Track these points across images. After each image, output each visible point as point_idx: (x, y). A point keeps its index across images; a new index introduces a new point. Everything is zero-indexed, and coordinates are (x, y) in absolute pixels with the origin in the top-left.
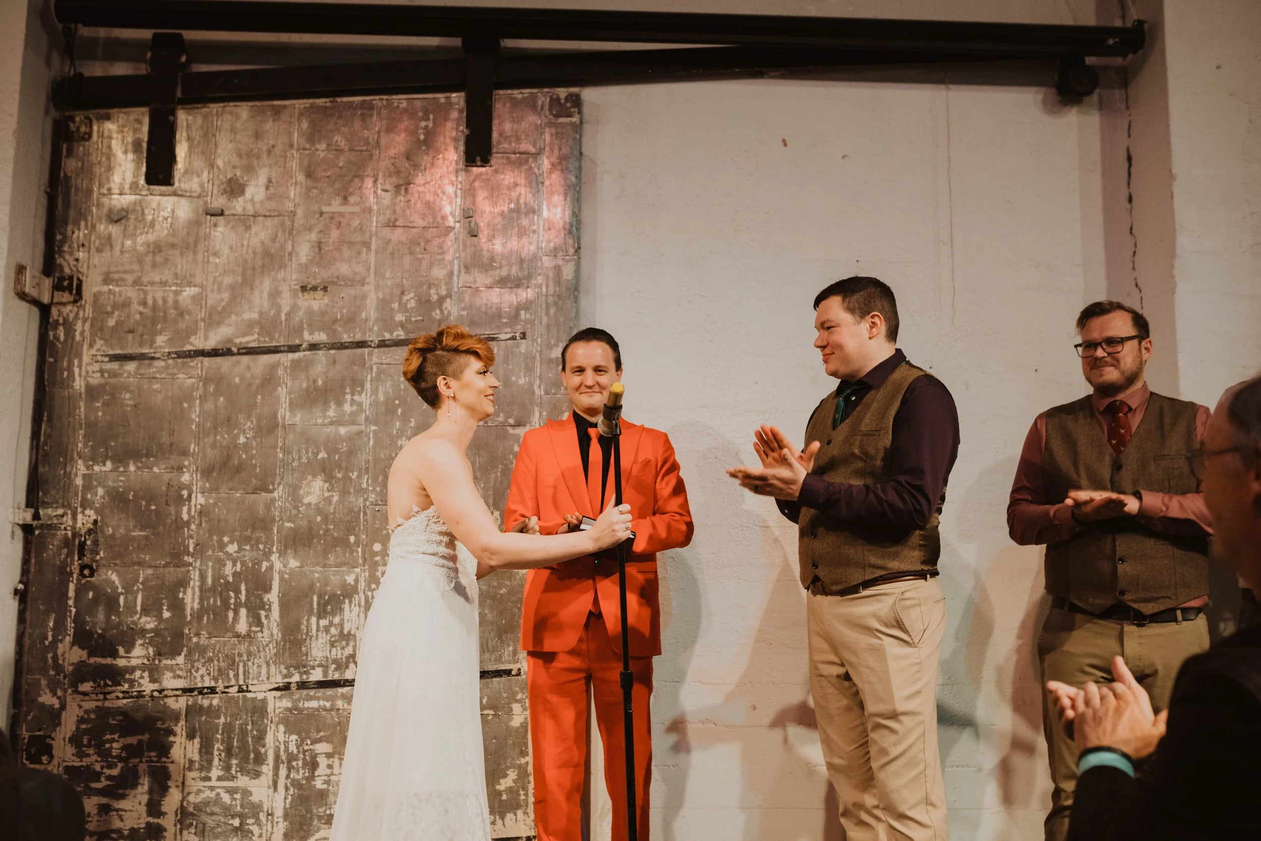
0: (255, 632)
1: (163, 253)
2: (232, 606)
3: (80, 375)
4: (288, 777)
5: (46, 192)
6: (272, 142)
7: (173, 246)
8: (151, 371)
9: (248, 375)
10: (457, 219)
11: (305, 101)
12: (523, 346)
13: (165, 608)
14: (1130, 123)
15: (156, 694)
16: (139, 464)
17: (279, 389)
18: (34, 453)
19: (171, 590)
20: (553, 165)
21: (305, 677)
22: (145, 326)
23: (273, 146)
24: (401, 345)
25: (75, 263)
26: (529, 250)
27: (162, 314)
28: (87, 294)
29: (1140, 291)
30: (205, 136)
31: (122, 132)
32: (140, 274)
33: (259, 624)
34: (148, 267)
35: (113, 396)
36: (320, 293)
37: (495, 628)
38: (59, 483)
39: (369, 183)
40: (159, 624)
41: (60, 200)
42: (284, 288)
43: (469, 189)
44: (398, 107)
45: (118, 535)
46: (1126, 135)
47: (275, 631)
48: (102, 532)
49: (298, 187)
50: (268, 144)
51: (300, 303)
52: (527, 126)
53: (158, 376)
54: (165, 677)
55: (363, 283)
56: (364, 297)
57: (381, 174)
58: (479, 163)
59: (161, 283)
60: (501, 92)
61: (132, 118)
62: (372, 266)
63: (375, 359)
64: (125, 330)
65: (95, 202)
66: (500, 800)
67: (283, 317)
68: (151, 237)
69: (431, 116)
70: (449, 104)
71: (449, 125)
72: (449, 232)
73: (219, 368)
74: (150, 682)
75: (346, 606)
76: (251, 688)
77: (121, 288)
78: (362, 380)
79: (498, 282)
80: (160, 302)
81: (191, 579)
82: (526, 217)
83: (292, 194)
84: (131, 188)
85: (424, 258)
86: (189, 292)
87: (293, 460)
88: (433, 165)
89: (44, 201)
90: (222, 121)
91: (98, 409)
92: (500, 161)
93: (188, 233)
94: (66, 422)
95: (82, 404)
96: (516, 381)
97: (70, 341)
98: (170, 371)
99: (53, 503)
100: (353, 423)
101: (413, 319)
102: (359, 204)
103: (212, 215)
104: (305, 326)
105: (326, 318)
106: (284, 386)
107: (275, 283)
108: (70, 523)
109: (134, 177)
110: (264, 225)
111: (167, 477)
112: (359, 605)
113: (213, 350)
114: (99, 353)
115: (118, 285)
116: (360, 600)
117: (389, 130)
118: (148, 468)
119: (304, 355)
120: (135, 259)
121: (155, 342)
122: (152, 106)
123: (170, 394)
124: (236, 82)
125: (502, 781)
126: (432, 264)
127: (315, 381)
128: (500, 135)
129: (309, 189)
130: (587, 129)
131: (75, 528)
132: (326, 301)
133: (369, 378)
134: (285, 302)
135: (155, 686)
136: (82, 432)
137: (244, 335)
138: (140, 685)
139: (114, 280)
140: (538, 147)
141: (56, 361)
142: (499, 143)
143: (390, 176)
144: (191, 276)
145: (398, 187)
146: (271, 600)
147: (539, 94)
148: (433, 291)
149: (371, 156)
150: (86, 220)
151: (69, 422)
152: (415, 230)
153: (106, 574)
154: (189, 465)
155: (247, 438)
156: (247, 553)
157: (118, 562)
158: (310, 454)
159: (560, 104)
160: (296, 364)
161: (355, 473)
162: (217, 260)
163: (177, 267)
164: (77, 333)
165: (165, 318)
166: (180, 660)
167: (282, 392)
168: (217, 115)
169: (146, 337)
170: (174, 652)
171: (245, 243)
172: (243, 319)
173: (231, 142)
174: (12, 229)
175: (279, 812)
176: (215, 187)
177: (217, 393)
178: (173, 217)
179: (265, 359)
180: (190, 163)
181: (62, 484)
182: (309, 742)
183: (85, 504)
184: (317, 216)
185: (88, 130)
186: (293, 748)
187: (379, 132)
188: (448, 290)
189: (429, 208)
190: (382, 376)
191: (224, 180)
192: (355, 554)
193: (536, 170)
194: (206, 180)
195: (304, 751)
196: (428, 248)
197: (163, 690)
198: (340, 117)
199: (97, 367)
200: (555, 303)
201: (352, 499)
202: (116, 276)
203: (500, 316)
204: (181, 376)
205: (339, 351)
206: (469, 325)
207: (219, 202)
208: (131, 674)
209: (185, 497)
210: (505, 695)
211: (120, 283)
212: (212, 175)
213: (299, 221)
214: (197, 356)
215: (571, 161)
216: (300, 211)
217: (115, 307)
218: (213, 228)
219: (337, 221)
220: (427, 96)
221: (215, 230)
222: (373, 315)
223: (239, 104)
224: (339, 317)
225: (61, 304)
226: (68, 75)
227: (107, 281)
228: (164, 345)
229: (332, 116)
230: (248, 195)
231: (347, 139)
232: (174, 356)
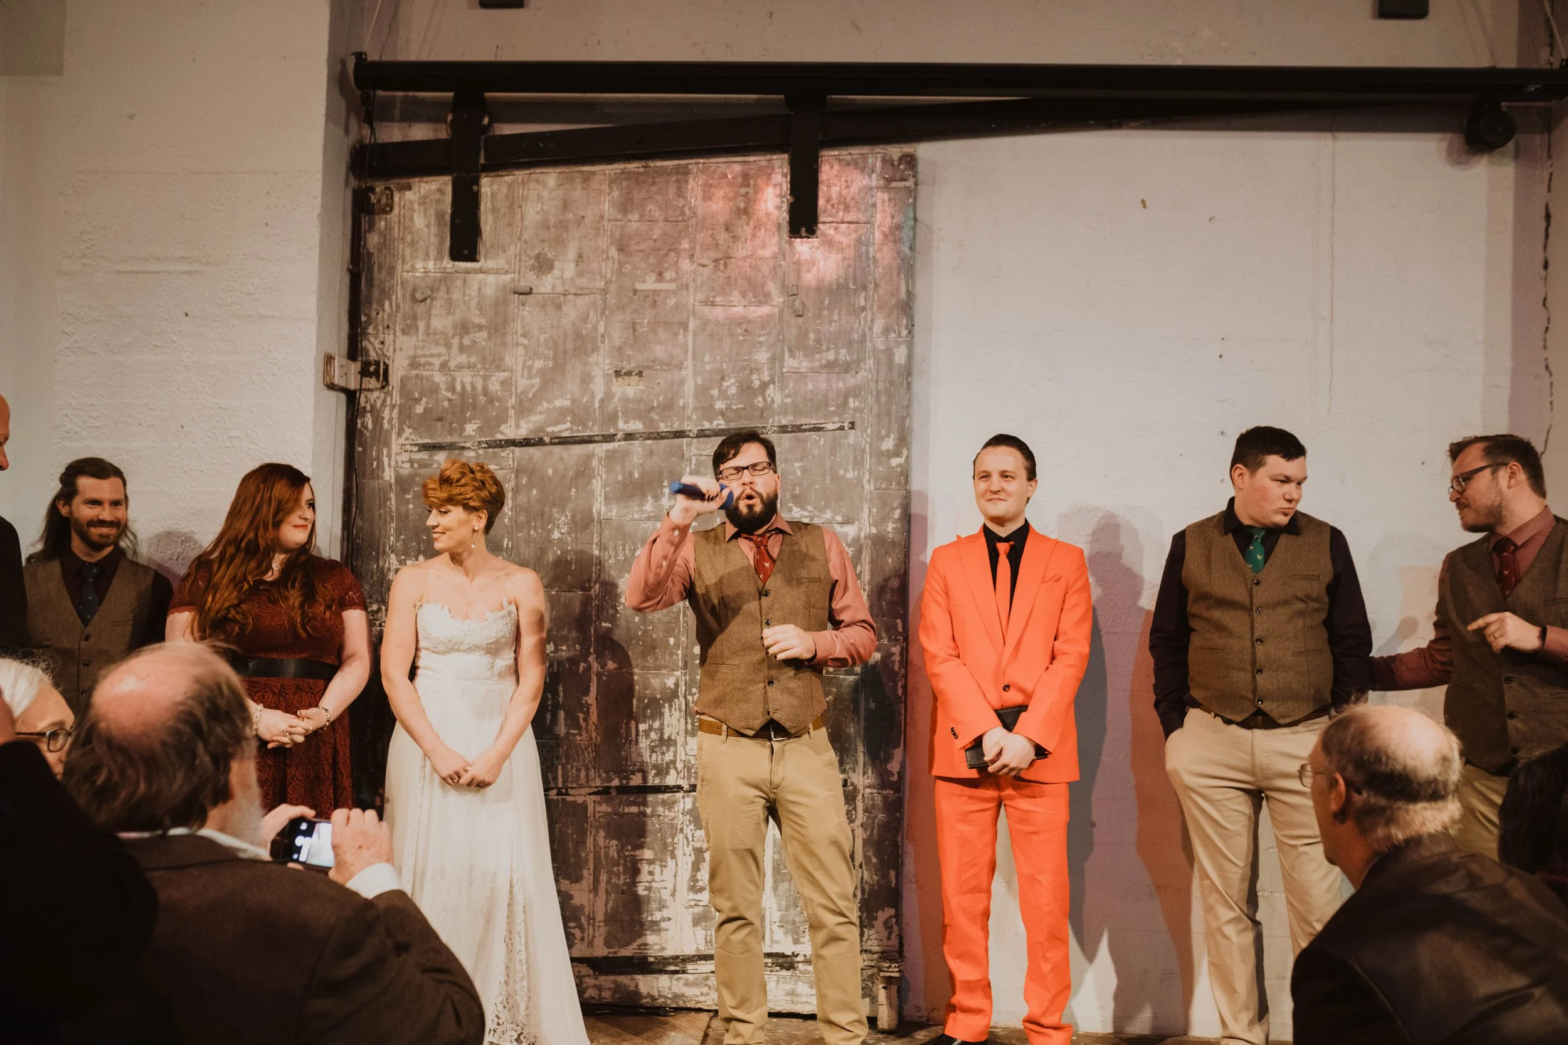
0: (575, 735)
1: (471, 336)
2: (550, 708)
3: (390, 466)
4: (608, 882)
5: (348, 270)
6: (581, 213)
7: (480, 328)
9: (561, 466)
10: (782, 297)
11: (615, 166)
12: (852, 437)
14: (1551, 174)
17: (594, 481)
18: (345, 544)
20: (884, 236)
21: (624, 782)
22: (453, 414)
23: (583, 217)
25: (381, 346)
26: (858, 332)
27: (471, 401)
28: (394, 379)
29: (1551, 375)
30: (511, 207)
31: (424, 203)
32: (447, 358)
33: (579, 727)
34: (455, 350)
36: (634, 379)
38: (372, 577)
39: (685, 255)
41: (363, 278)
42: (597, 373)
43: (793, 264)
44: (716, 171)
46: (1545, 187)
47: (594, 735)
49: (610, 263)
50: (577, 215)
51: (614, 389)
52: (857, 193)
55: (680, 367)
56: (682, 383)
57: (698, 247)
58: (804, 234)
59: (470, 366)
60: (828, 152)
61: (434, 187)
62: (690, 349)
63: (694, 451)
64: (433, 418)
65: (399, 281)
67: (597, 405)
68: (458, 318)
69: (752, 182)
70: (771, 166)
71: (771, 191)
73: (530, 459)
75: (666, 710)
76: (571, 792)
77: (428, 373)
78: (681, 472)
79: (825, 366)
80: (469, 388)
82: (855, 294)
83: (604, 270)
84: (435, 265)
85: (745, 341)
86: (498, 377)
87: (610, 557)
88: (753, 235)
89: (347, 280)
90: (528, 189)
91: (408, 501)
92: (827, 232)
93: (496, 313)
94: (377, 514)
95: (393, 496)
96: (844, 475)
97: (378, 430)
101: (734, 407)
102: (672, 281)
103: (520, 294)
104: (620, 414)
105: (642, 406)
106: (599, 478)
107: (588, 367)
109: (438, 252)
110: (575, 305)
112: (680, 710)
113: (524, 439)
114: (408, 442)
115: (425, 370)
116: (680, 705)
117: (707, 197)
119: (619, 446)
120: (442, 342)
121: (464, 430)
122: (455, 175)
124: (541, 145)
126: (754, 347)
127: (631, 474)
128: (828, 201)
129: (621, 264)
130: (923, 191)
132: (642, 387)
133: (688, 470)
134: (598, 387)
137: (556, 424)
139: (421, 365)
140: (869, 213)
141: (364, 450)
142: (826, 210)
143: (709, 250)
144: (502, 359)
145: (717, 261)
146: (589, 702)
147: (870, 155)
148: (755, 377)
149: (687, 228)
150: (391, 300)
151: (380, 514)
155: (562, 534)
156: (564, 653)
158: (627, 552)
159: (893, 165)
160: (610, 455)
162: (527, 343)
163: (484, 350)
164: (385, 421)
165: (474, 406)
167: (597, 485)
168: (523, 182)
169: (455, 425)
171: (556, 324)
172: (555, 407)
173: (538, 213)
174: (320, 317)
175: (600, 916)
176: (523, 263)
177: (530, 486)
178: (480, 297)
179: (578, 449)
180: (496, 236)
181: (375, 578)
182: (629, 848)
184: (631, 294)
185: (389, 201)
186: (613, 853)
187: (695, 200)
188: (770, 375)
189: (750, 285)
190: (702, 469)
191: (532, 255)
192: (675, 657)
193: (866, 241)
194: (513, 256)
195: (626, 857)
196: (750, 329)
198: (654, 183)
199: (405, 457)
200: (887, 390)
202: (423, 360)
203: (827, 404)
205: (655, 441)
206: (794, 415)
207: (529, 279)
211: (426, 368)
212: (518, 248)
213: (612, 300)
214: (508, 446)
215: (905, 230)
216: (613, 288)
217: (422, 395)
218: (521, 307)
219: (653, 299)
220: (747, 159)
221: (523, 310)
222: (691, 402)
223: (546, 170)
224: (655, 405)
225: (369, 390)
226: (367, 142)
227: (414, 364)
228: (474, 433)
229: (644, 182)
230: (556, 273)
231: (660, 207)
232: (483, 445)
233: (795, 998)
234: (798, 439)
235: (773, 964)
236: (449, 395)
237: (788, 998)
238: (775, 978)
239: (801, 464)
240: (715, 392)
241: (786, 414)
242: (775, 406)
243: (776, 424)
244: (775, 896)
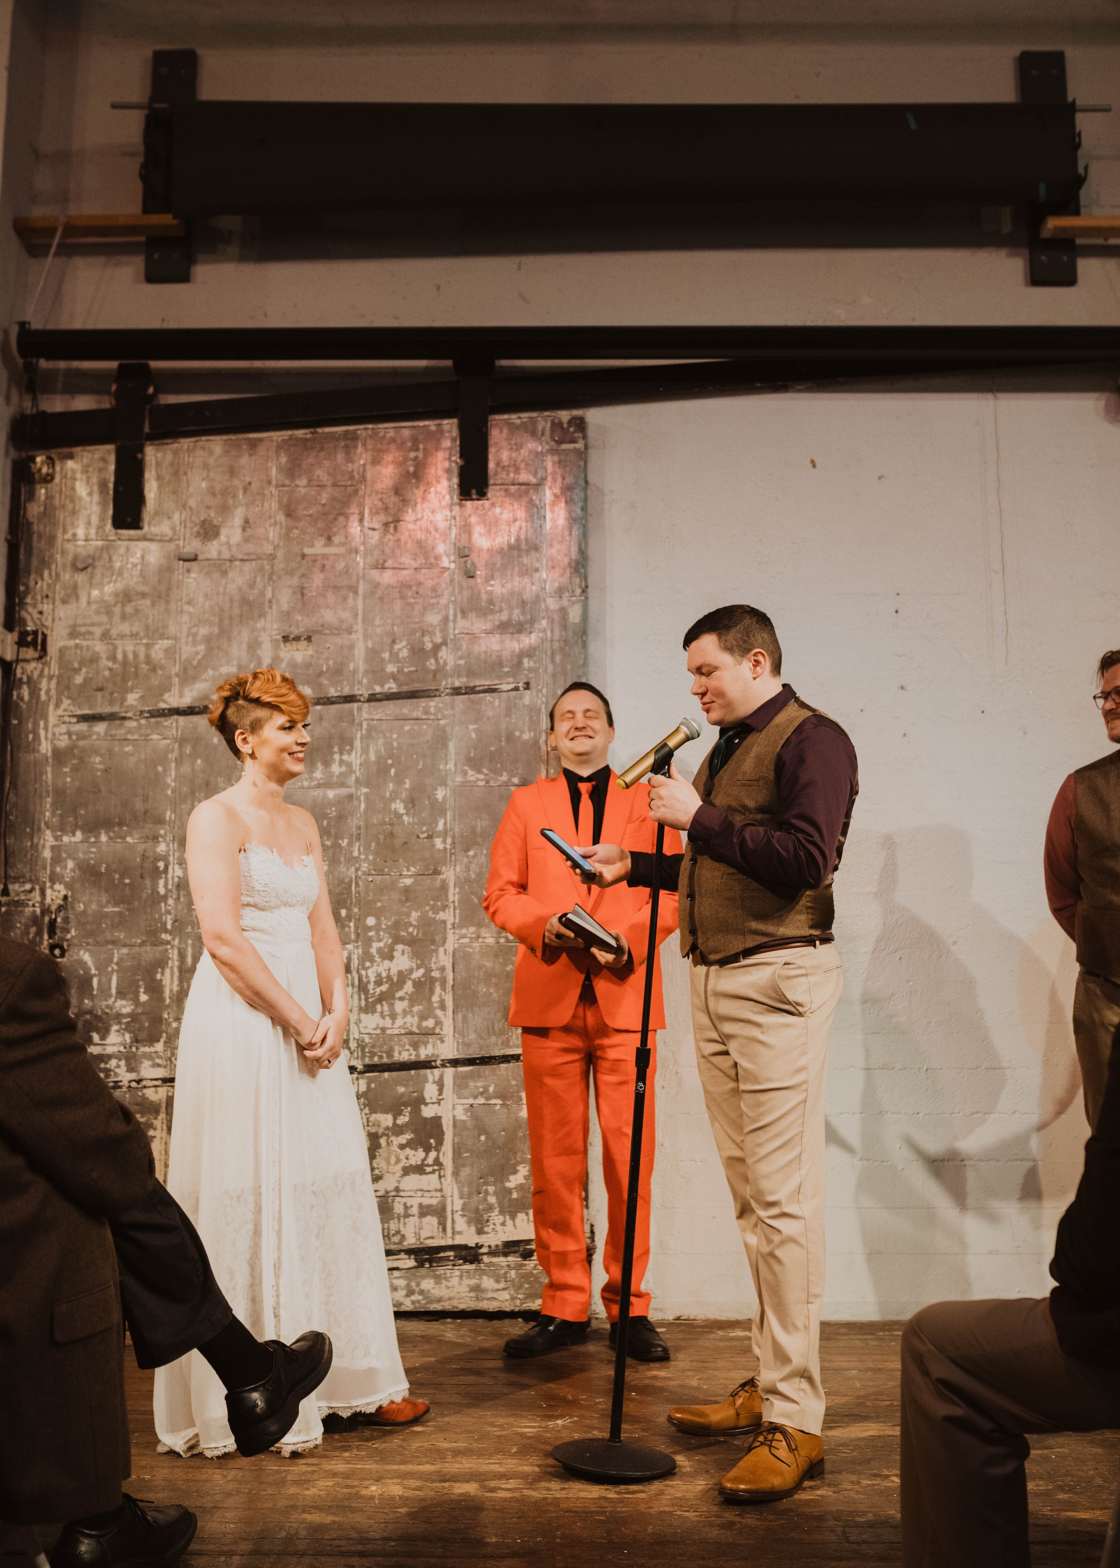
1: (133, 604)
3: (46, 738)
6: (248, 479)
7: (143, 595)
8: (123, 732)
10: (452, 558)
11: (283, 433)
12: (527, 697)
13: (142, 990)
15: (134, 1084)
16: (112, 834)
19: (148, 971)
20: (556, 496)
22: (115, 683)
23: (250, 483)
24: (393, 699)
25: (39, 616)
26: (531, 591)
27: (133, 669)
28: (53, 649)
30: (176, 474)
31: (87, 472)
32: (108, 627)
34: (116, 619)
35: (81, 760)
36: (303, 644)
37: (502, 1008)
38: (25, 855)
39: (354, 519)
40: (136, 1007)
41: (22, 548)
42: (265, 638)
43: (465, 526)
44: (384, 436)
45: (90, 912)
48: (73, 908)
49: (277, 528)
50: (244, 481)
51: (282, 654)
52: (527, 454)
53: (130, 737)
54: (143, 1065)
55: (350, 631)
56: (352, 647)
57: (367, 511)
58: (474, 497)
59: (132, 635)
60: (497, 417)
61: (97, 456)
62: (360, 612)
63: (365, 715)
64: (93, 688)
65: (59, 551)
66: (510, 1200)
68: (120, 586)
69: (421, 446)
70: (440, 431)
71: (441, 455)
72: (442, 573)
73: (195, 728)
74: (128, 1071)
77: (89, 643)
78: (351, 738)
79: (498, 627)
80: (131, 657)
81: (169, 958)
82: (527, 555)
83: (271, 535)
84: (97, 533)
85: (416, 603)
86: (161, 645)
88: (423, 499)
90: (194, 457)
91: (66, 774)
92: (498, 494)
93: (159, 581)
94: (32, 789)
95: (49, 769)
96: (520, 736)
97: (34, 701)
98: (143, 731)
99: (19, 877)
100: (343, 785)
101: (406, 670)
102: (343, 544)
103: (185, 560)
105: (311, 671)
107: (255, 633)
108: (38, 899)
109: (100, 521)
110: (241, 570)
111: (141, 848)
112: (353, 985)
113: (189, 708)
114: (66, 713)
115: (85, 639)
116: (353, 980)
117: (376, 462)
118: (121, 837)
120: (103, 610)
121: (126, 700)
122: (118, 443)
123: (143, 757)
124: (207, 413)
125: (512, 1178)
126: (425, 609)
128: (498, 464)
129: (289, 530)
130: (593, 455)
131: (44, 904)
132: (310, 652)
133: (359, 735)
134: (266, 655)
135: (133, 1076)
136: (49, 800)
138: (116, 1075)
139: (80, 634)
140: (539, 476)
141: (20, 723)
142: (496, 474)
143: (378, 513)
144: (165, 627)
145: (386, 525)
147: (539, 419)
148: (426, 639)
149: (356, 492)
150: (50, 570)
151: (36, 790)
152: (405, 572)
153: (78, 954)
154: (165, 834)
157: (90, 941)
159: (563, 428)
161: (346, 841)
162: (192, 610)
163: (148, 618)
164: (43, 693)
165: (136, 675)
166: (159, 1047)
168: (188, 450)
169: (116, 695)
170: (153, 1039)
171: (221, 590)
172: (220, 674)
173: (203, 479)
176: (188, 530)
177: (194, 755)
178: (143, 564)
180: (160, 504)
181: (29, 856)
183: (54, 878)
184: (299, 558)
185: (51, 471)
187: (364, 465)
188: (443, 637)
189: (421, 547)
190: (373, 734)
191: (198, 521)
192: (347, 929)
193: (538, 502)
194: (178, 523)
196: (421, 591)
197: (141, 1080)
198: (322, 449)
199: (63, 728)
200: (562, 650)
201: (342, 868)
202: (83, 630)
203: (501, 665)
204: (155, 737)
205: (325, 707)
206: (468, 676)
207: (192, 546)
208: (106, 1063)
209: (161, 869)
210: (514, 1083)
211: (87, 637)
212: (184, 516)
213: (279, 565)
214: (172, 715)
215: (576, 491)
216: (280, 554)
217: (82, 663)
218: (186, 575)
219: (321, 563)
220: (416, 424)
221: (188, 577)
222: (362, 666)
223: (212, 438)
224: (324, 669)
225: (27, 661)
226: (29, 412)
227: (73, 634)
228: (135, 703)
229: (312, 448)
230: (223, 538)
231: (329, 474)
232: (146, 715)
233: (480, 1294)
234: (472, 701)
235: (455, 1257)
236: (110, 664)
237: (473, 1294)
238: (457, 1273)
239: (475, 726)
240: (386, 655)
241: (459, 676)
242: (448, 668)
243: (449, 686)
244: (457, 1182)
